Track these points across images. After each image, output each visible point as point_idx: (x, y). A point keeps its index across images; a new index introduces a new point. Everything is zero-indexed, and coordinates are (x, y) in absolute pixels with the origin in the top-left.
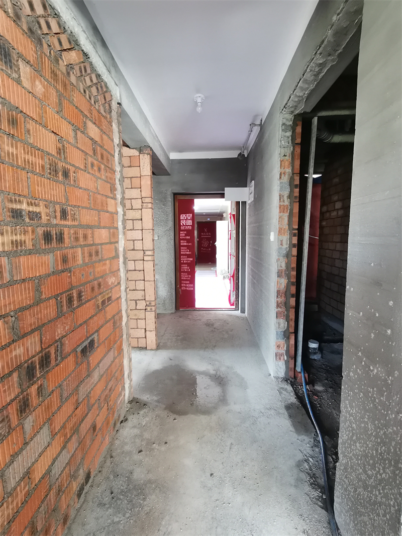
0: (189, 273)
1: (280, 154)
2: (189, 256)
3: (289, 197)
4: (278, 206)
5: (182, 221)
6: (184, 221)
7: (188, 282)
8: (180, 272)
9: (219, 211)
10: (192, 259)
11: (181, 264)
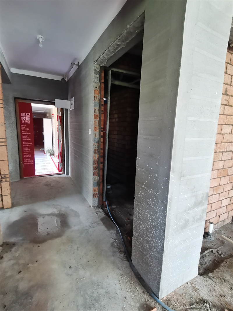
0: (29, 153)
1: (94, 86)
2: (29, 142)
3: (99, 110)
4: (93, 115)
5: (22, 118)
6: (24, 117)
7: (29, 159)
8: (23, 152)
9: (43, 112)
10: (31, 144)
11: (23, 147)
